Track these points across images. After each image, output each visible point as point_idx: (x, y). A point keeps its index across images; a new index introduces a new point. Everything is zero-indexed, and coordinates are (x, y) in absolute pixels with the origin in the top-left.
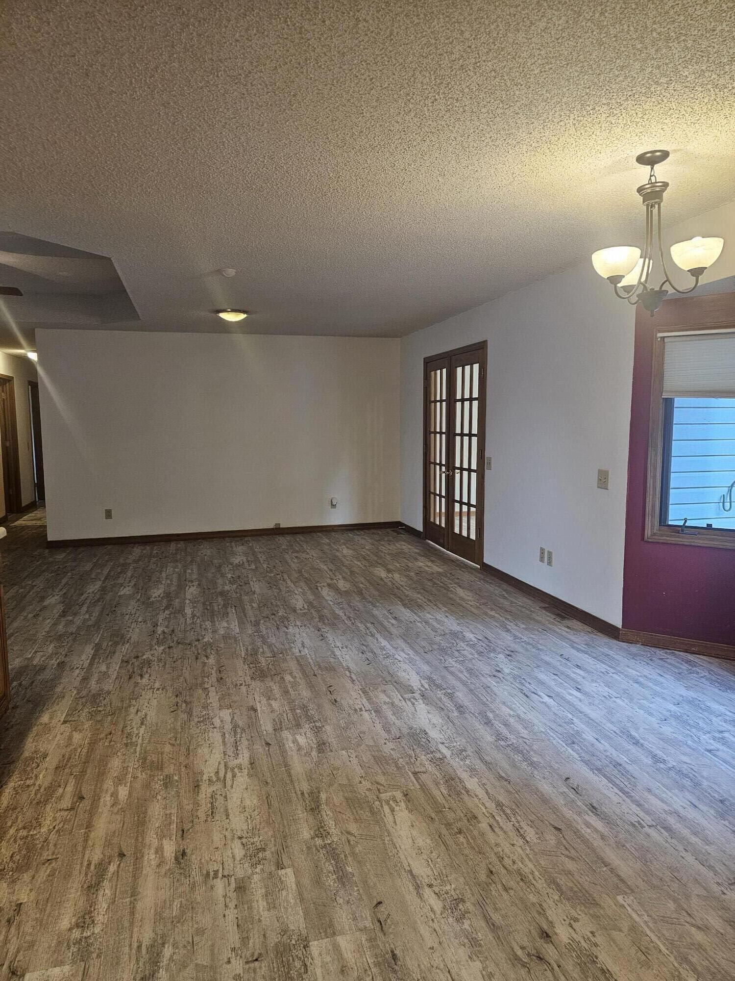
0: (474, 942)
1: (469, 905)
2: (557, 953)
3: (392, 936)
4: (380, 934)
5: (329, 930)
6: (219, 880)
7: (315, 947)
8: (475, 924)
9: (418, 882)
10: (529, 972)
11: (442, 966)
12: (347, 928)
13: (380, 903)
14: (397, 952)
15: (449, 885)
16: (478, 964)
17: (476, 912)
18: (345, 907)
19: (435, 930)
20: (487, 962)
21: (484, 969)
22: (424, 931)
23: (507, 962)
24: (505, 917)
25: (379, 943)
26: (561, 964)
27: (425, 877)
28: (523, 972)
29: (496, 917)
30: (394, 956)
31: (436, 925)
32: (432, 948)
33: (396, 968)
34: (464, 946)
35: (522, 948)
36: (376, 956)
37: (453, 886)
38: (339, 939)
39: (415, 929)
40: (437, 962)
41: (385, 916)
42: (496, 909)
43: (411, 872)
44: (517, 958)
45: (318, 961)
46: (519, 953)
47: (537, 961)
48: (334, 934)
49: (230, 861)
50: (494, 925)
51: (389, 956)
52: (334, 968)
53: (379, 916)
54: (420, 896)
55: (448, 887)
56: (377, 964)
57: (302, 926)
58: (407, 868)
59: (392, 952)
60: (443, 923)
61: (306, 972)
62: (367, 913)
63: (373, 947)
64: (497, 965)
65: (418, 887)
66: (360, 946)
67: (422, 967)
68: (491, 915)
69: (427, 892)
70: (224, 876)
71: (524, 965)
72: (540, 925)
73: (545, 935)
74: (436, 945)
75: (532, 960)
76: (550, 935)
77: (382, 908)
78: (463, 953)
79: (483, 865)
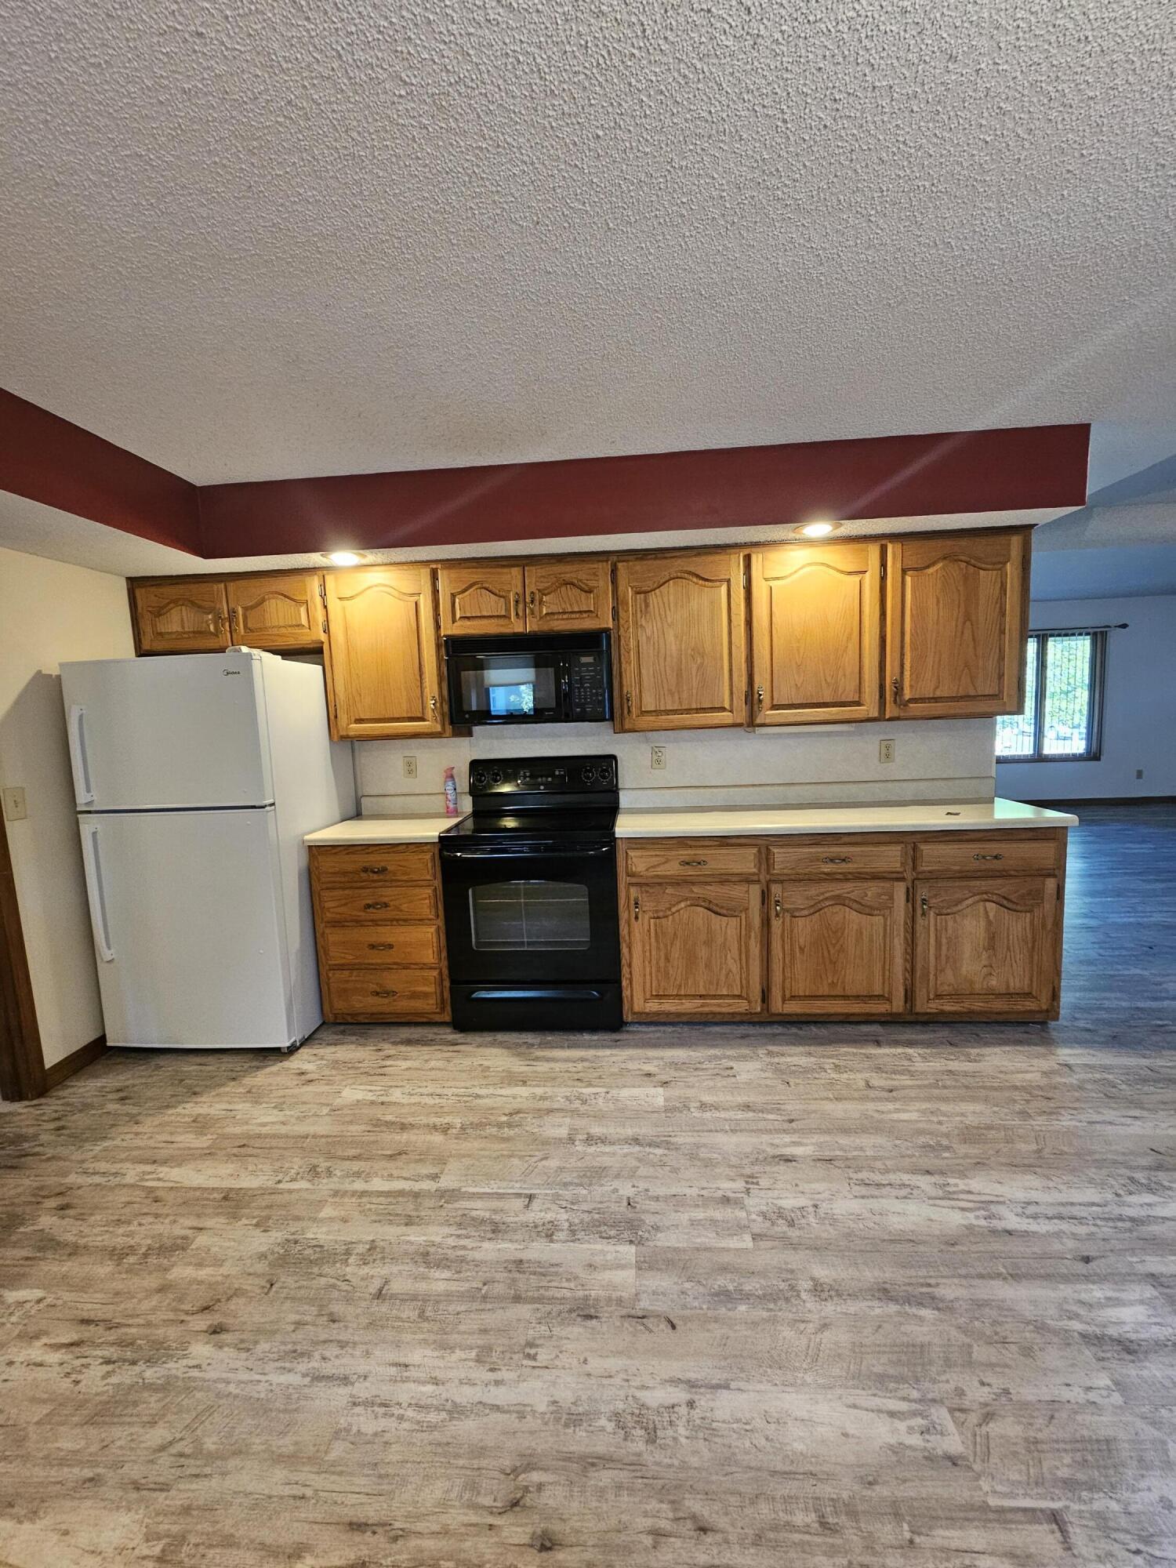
0: (574, 1420)
1: (640, 1446)
2: (511, 1541)
3: (618, 1324)
4: (624, 1312)
5: (644, 1265)
6: (744, 1184)
7: (629, 1252)
8: (601, 1439)
9: (702, 1390)
10: (503, 1472)
11: (557, 1362)
12: (644, 1282)
13: (674, 1327)
14: (594, 1322)
15: (687, 1433)
16: (542, 1407)
17: (623, 1451)
18: (676, 1288)
19: (610, 1377)
20: (539, 1421)
21: (534, 1412)
22: (613, 1364)
23: (528, 1448)
24: (601, 1492)
25: (613, 1308)
26: (492, 1533)
27: (711, 1404)
28: (507, 1463)
29: (605, 1477)
30: (590, 1317)
31: (617, 1381)
32: (585, 1361)
33: (574, 1315)
34: (574, 1403)
35: (540, 1487)
36: (597, 1300)
37: (683, 1440)
38: (633, 1271)
39: (620, 1353)
40: (564, 1359)
41: (650, 1326)
42: (619, 1487)
43: (727, 1387)
44: (530, 1467)
45: (610, 1248)
46: (536, 1477)
47: (512, 1496)
48: (640, 1269)
49: (776, 1195)
50: (593, 1465)
51: (592, 1312)
52: (598, 1260)
53: (652, 1320)
54: (675, 1382)
55: (682, 1431)
56: (586, 1298)
57: (659, 1244)
58: (733, 1385)
59: (596, 1317)
60: (618, 1393)
61: (601, 1237)
62: (660, 1307)
63: (609, 1299)
64: (532, 1433)
65: (692, 1385)
66: (615, 1288)
67: (565, 1341)
68: (610, 1471)
69: (679, 1395)
70: (748, 1189)
71: (515, 1471)
72: (568, 1550)
73: (548, 1544)
74: (588, 1368)
75: (517, 1488)
76: (544, 1554)
77: (663, 1326)
78: (565, 1396)
79: (722, 1522)
